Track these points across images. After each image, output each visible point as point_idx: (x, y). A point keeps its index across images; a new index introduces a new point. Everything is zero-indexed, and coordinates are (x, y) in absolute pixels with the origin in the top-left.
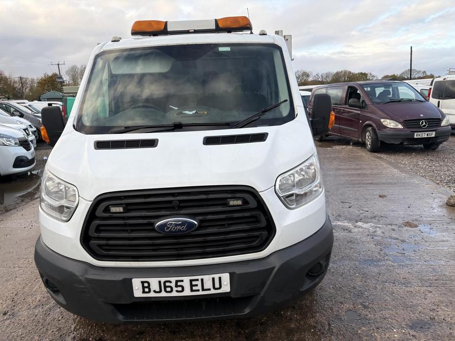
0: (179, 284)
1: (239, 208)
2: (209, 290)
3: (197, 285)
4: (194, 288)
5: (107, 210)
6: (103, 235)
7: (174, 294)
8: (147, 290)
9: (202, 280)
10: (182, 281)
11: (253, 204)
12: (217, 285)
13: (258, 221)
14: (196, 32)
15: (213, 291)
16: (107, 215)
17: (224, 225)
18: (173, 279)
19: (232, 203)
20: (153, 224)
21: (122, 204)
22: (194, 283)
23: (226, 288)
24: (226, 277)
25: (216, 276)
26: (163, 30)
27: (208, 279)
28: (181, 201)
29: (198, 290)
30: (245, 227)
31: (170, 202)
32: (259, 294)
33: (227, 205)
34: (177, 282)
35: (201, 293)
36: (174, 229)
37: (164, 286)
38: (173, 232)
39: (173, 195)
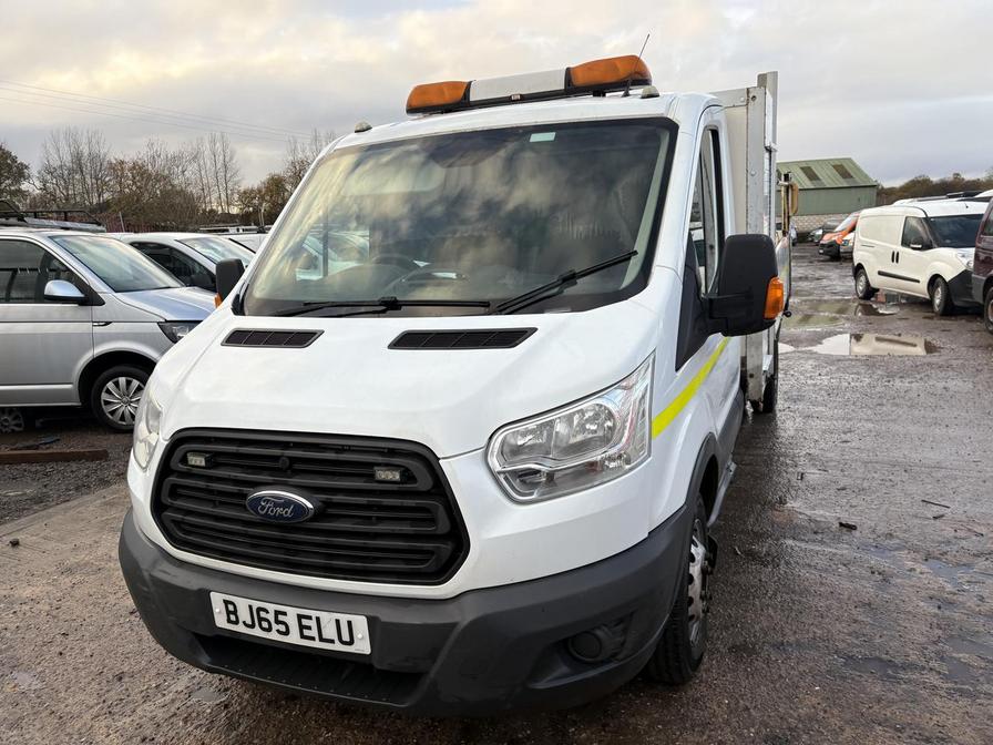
0: (281, 618)
1: (395, 487)
2: (332, 641)
3: (309, 628)
4: (306, 632)
5: (184, 460)
6: (179, 503)
7: (274, 636)
8: (233, 618)
9: (318, 619)
10: (285, 614)
11: (424, 483)
12: (346, 637)
13: (433, 521)
14: (525, 99)
15: (338, 647)
16: (184, 468)
17: (369, 518)
18: (272, 608)
19: (382, 474)
20: (244, 496)
21: (206, 452)
22: (305, 622)
23: (363, 646)
24: (361, 624)
25: (344, 618)
26: (461, 101)
27: (328, 619)
28: (293, 460)
29: (313, 639)
30: (406, 528)
31: (276, 458)
32: (427, 673)
33: (371, 477)
34: (277, 613)
35: (317, 644)
36: (272, 511)
37: (258, 617)
38: (270, 517)
39: (286, 445)
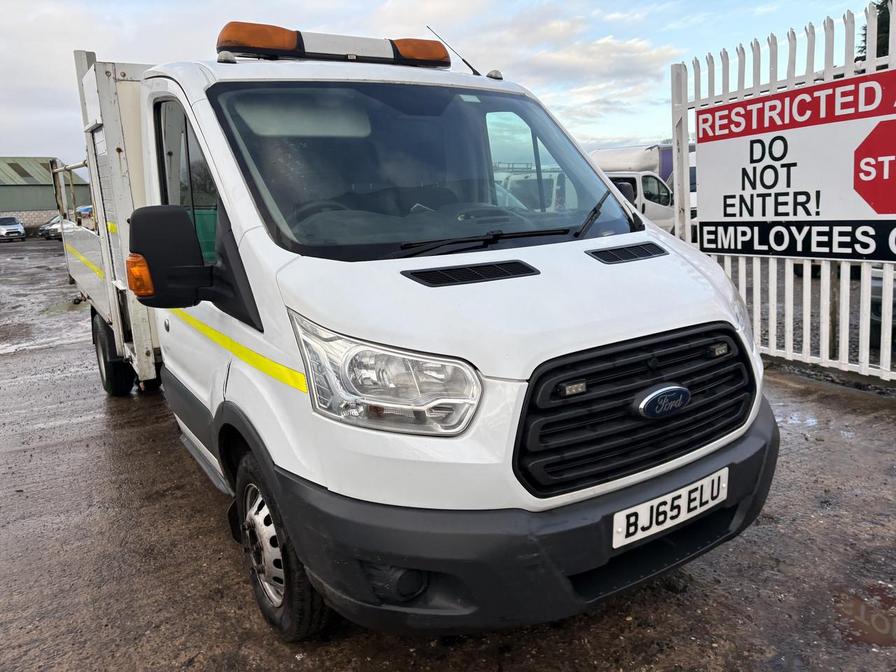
0: (676, 503)
1: (723, 359)
2: (707, 502)
3: (695, 499)
4: (692, 505)
5: (558, 392)
7: (668, 524)
8: (632, 529)
9: (702, 488)
10: (680, 497)
11: (735, 350)
12: (715, 493)
14: (360, 59)
15: (711, 504)
16: (558, 402)
18: (669, 498)
21: (584, 376)
22: (693, 495)
25: (716, 477)
26: (295, 48)
28: (661, 358)
29: (696, 507)
34: (673, 500)
35: (699, 511)
36: (667, 407)
38: (666, 413)
